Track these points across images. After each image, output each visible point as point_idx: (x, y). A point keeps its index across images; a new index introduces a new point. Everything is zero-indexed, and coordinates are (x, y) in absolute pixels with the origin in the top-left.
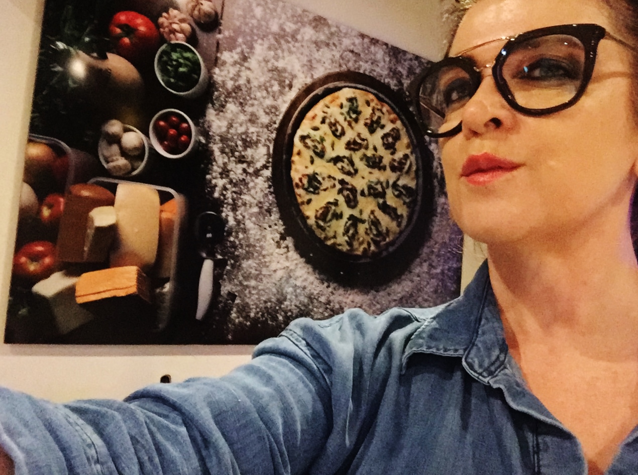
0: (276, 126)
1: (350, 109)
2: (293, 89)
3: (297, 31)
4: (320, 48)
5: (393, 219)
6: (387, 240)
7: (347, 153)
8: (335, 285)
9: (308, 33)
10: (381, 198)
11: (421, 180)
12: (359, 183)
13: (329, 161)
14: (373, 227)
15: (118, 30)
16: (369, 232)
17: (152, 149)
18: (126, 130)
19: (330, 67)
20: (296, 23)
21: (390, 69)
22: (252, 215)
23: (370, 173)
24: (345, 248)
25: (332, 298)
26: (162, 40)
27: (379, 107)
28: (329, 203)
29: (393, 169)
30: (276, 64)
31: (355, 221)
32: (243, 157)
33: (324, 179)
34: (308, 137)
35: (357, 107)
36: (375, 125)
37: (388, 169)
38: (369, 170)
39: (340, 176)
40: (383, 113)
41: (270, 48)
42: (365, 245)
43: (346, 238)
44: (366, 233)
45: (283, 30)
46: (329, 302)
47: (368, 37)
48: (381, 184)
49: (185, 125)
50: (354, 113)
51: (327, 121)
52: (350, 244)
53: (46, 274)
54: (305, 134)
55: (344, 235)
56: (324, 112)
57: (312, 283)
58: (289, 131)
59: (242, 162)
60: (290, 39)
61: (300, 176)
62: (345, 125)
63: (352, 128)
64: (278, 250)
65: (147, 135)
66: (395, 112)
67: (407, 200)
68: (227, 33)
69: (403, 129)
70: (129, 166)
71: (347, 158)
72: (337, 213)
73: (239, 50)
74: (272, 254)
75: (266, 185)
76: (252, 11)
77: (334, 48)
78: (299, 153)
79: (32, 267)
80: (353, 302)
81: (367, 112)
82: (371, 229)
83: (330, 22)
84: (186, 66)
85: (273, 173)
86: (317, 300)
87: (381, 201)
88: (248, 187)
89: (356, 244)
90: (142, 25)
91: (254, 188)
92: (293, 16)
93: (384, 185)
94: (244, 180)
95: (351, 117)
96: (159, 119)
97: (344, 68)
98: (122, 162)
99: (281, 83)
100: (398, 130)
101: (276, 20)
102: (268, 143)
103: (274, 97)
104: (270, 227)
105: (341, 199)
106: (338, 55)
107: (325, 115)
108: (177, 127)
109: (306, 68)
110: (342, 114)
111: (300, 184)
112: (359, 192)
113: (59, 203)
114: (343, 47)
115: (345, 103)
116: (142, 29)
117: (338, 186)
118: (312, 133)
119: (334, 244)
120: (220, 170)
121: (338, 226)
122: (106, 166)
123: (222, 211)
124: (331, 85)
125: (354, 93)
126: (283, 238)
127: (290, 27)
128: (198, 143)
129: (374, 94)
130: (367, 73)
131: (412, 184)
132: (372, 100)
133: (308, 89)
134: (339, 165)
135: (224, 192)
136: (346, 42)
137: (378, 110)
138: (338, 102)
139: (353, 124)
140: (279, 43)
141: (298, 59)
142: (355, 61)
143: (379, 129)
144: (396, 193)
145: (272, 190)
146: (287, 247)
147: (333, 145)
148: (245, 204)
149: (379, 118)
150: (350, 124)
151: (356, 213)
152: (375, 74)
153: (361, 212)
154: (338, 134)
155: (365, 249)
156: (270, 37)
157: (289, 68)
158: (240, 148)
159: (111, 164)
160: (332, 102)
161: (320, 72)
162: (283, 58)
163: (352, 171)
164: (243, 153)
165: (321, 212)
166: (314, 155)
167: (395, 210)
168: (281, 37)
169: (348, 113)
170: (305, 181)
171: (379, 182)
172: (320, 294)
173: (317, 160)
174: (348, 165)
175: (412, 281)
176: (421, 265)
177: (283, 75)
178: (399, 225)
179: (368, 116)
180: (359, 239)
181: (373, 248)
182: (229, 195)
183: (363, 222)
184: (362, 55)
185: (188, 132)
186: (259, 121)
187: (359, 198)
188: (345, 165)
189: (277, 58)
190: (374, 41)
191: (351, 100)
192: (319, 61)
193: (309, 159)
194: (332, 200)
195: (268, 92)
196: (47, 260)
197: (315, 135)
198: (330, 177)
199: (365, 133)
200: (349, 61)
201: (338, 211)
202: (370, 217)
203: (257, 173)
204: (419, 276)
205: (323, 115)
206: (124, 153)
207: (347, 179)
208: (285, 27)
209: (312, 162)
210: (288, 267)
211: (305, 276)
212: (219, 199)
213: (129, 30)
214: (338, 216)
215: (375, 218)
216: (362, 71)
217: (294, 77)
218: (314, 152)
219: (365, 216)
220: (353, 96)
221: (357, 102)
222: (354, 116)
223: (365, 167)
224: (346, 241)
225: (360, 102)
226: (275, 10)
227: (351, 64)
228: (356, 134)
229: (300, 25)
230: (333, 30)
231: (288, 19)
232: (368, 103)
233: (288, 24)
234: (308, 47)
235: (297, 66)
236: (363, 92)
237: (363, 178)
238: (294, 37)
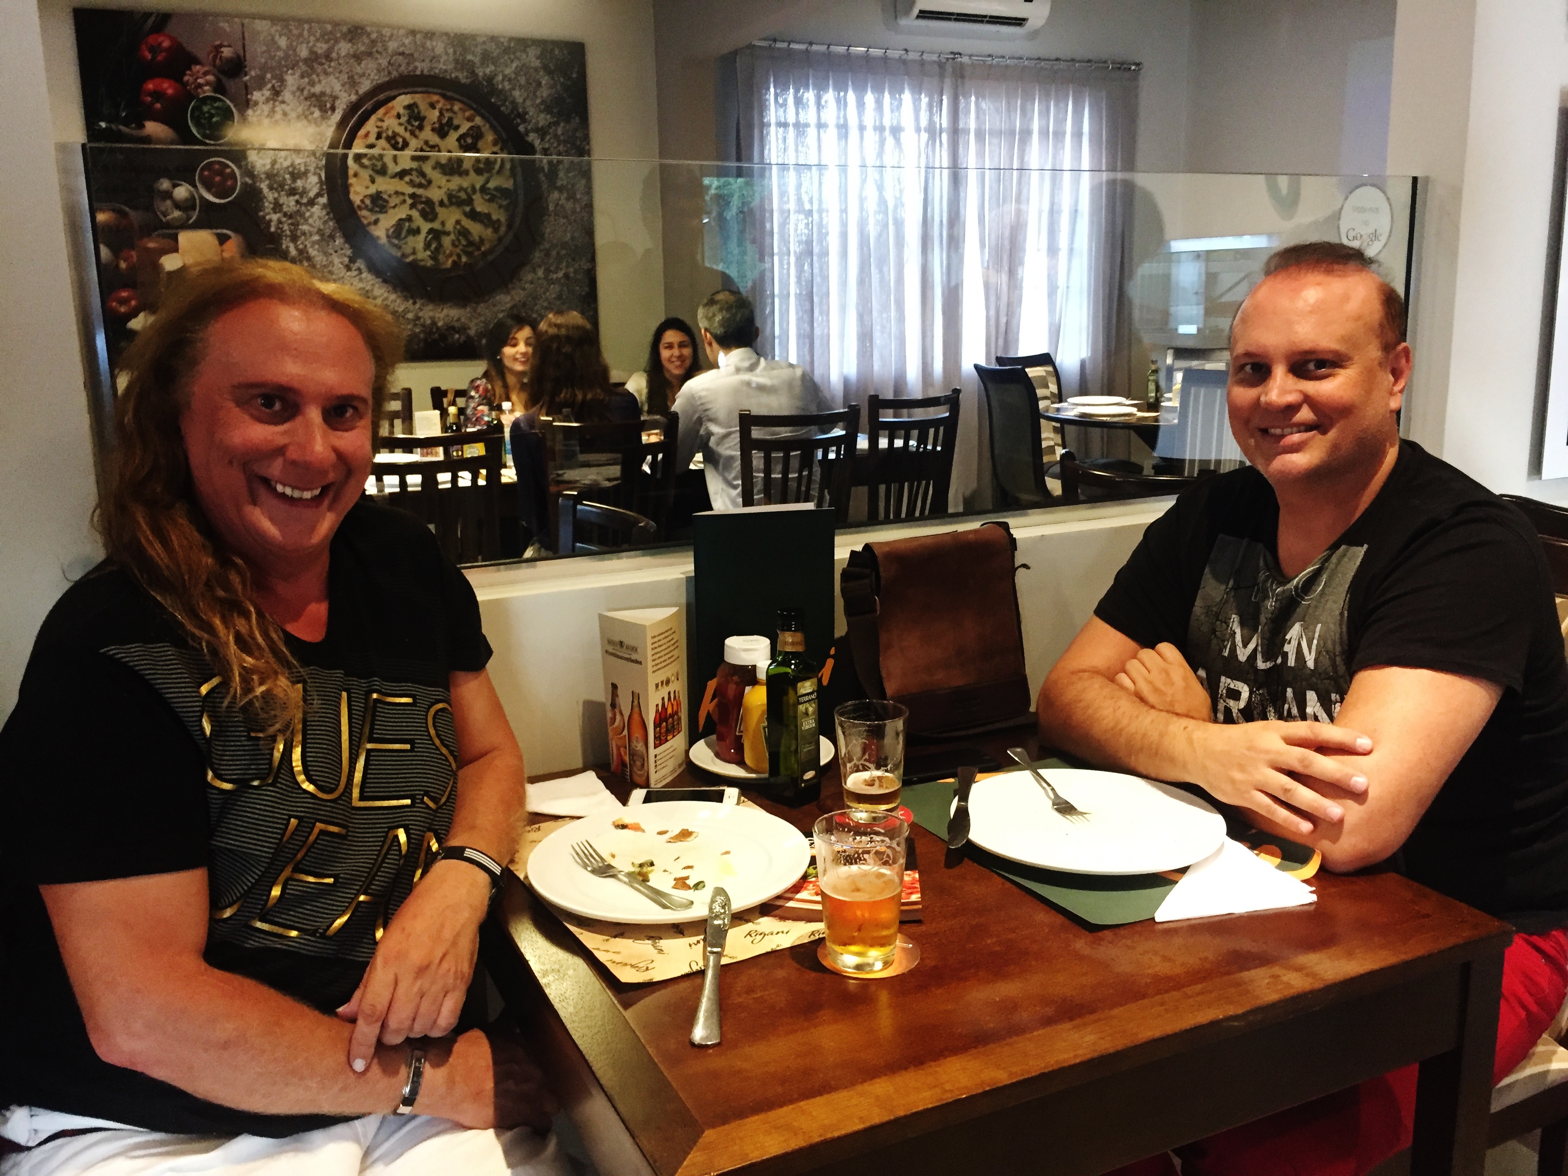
0: (324, 152)
1: (410, 117)
2: (337, 111)
3: (330, 51)
4: (361, 60)
5: (486, 226)
6: (483, 249)
7: (415, 165)
8: (422, 301)
9: (344, 48)
10: (468, 205)
11: (520, 178)
12: (435, 194)
13: (394, 176)
14: (461, 238)
15: (149, 99)
16: (457, 243)
17: (202, 198)
18: (175, 186)
19: (377, 78)
20: (327, 42)
21: (456, 61)
22: (314, 243)
23: (448, 181)
24: (430, 263)
25: (421, 314)
26: (190, 96)
27: (449, 107)
28: (400, 220)
29: (479, 171)
30: (313, 90)
31: (436, 235)
32: (294, 189)
33: (390, 196)
34: (364, 155)
35: (419, 113)
36: (446, 128)
37: (472, 173)
38: (445, 178)
39: (410, 190)
40: (455, 113)
41: (302, 77)
42: (455, 258)
43: (428, 253)
44: (454, 245)
45: (315, 53)
46: (418, 318)
47: (420, 32)
48: (465, 190)
49: (228, 170)
50: (416, 121)
51: (384, 135)
52: (434, 257)
53: (133, 314)
54: (359, 153)
55: (425, 250)
56: (377, 127)
57: (395, 301)
58: (340, 154)
59: (294, 195)
60: (324, 61)
61: (361, 198)
62: (407, 135)
63: (416, 137)
64: (349, 273)
65: (195, 186)
66: (472, 108)
67: (504, 203)
68: (253, 73)
69: (484, 126)
70: (185, 216)
71: (416, 170)
72: (413, 229)
73: (269, 86)
74: (343, 277)
75: (324, 212)
76: (276, 43)
77: (378, 56)
78: (356, 175)
79: (123, 309)
80: (448, 316)
81: (433, 115)
82: (459, 240)
83: (368, 29)
84: (218, 115)
85: (329, 199)
86: (403, 317)
87: (468, 209)
88: (304, 218)
89: (441, 257)
90: (168, 88)
91: (311, 216)
92: (322, 36)
93: (469, 190)
94: (298, 211)
95: (413, 126)
96: (202, 170)
97: (395, 74)
98: (177, 214)
99: (323, 108)
100: (478, 127)
101: (304, 45)
102: (318, 171)
104: (336, 252)
105: (415, 214)
106: (384, 63)
107: (380, 130)
108: (221, 173)
109: (347, 86)
110: (400, 124)
111: (363, 206)
112: (437, 204)
113: (132, 256)
114: (389, 51)
115: (402, 111)
116: (170, 91)
117: (409, 201)
118: (368, 151)
119: (415, 261)
120: (271, 206)
121: (419, 242)
122: (164, 220)
123: (282, 244)
124: (382, 97)
125: (412, 99)
126: (352, 260)
127: (321, 48)
128: (245, 184)
129: (440, 94)
130: (426, 72)
131: (509, 184)
132: (438, 102)
133: (353, 108)
134: (407, 179)
135: (281, 226)
136: (393, 46)
137: (447, 110)
138: (394, 113)
139: (417, 132)
140: (312, 68)
141: (337, 78)
142: (408, 64)
143: (452, 132)
144: (487, 197)
145: (331, 215)
146: (359, 269)
148: (304, 234)
149: (450, 119)
150: (413, 133)
151: (436, 225)
152: (437, 71)
153: (443, 224)
154: (400, 146)
155: (454, 262)
156: (301, 64)
157: (328, 91)
158: (289, 182)
159: (169, 217)
160: (385, 114)
161: (365, 86)
162: (320, 81)
163: (424, 182)
164: (293, 186)
165: (392, 230)
166: (373, 174)
167: (488, 216)
168: (313, 59)
169: (409, 122)
170: (368, 202)
171: (461, 189)
172: (407, 310)
173: (379, 179)
174: (418, 177)
175: (524, 289)
176: (534, 271)
177: (323, 98)
178: (496, 230)
179: (435, 120)
180: (445, 252)
181: (464, 259)
182: (286, 227)
183: (448, 234)
184: (416, 55)
185: (233, 175)
187: (438, 209)
188: (414, 178)
189: (312, 84)
190: (430, 35)
191: (409, 107)
192: (363, 75)
193: (368, 178)
194: (404, 216)
196: (133, 303)
197: (371, 153)
198: (397, 193)
199: (434, 139)
200: (400, 65)
201: (414, 226)
202: (455, 228)
203: (312, 203)
204: (532, 282)
205: (376, 130)
206: (177, 205)
207: (419, 191)
208: (315, 49)
209: (373, 181)
211: (386, 295)
212: (276, 232)
213: (158, 95)
214: (417, 231)
215: (463, 227)
216: (418, 72)
217: (335, 98)
218: (373, 170)
219: (449, 226)
220: (412, 102)
221: (417, 107)
222: (417, 124)
223: (440, 176)
224: (429, 256)
225: (423, 107)
226: (301, 35)
227: (403, 68)
228: (422, 143)
229: (332, 42)
230: (374, 36)
231: (317, 40)
232: (433, 106)
233: (319, 45)
234: (347, 63)
235: (337, 87)
236: (425, 95)
237: (440, 187)
238: (328, 56)
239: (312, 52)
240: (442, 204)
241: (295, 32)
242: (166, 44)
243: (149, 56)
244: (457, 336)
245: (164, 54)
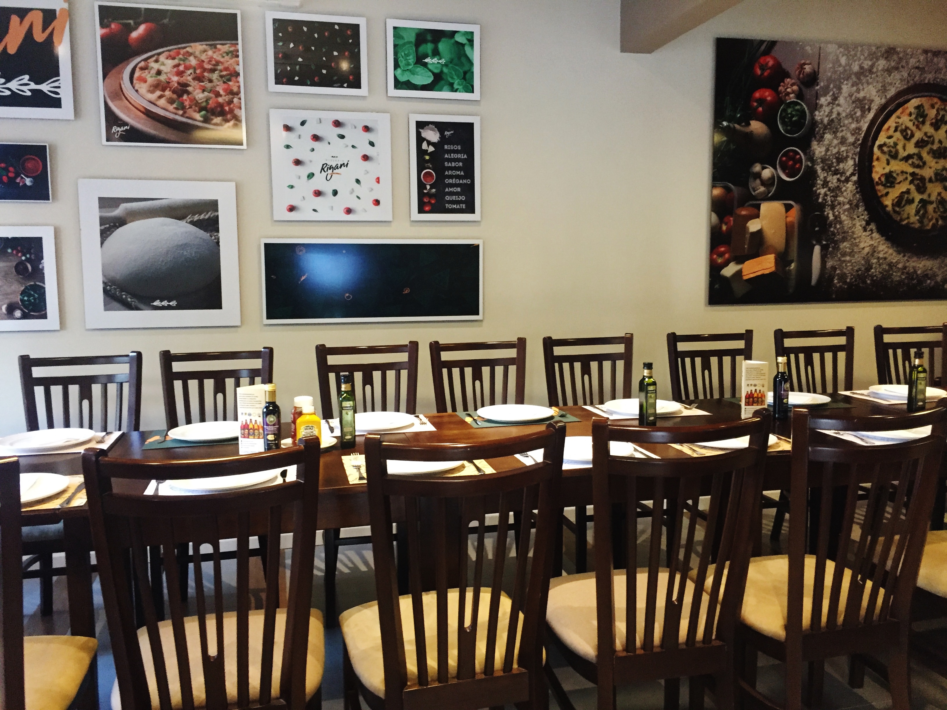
0: (860, 142)
1: (918, 115)
2: (871, 112)
3: (872, 66)
4: (891, 73)
7: (916, 151)
8: (909, 254)
9: (882, 63)
10: (946, 181)
12: (927, 173)
13: (901, 160)
14: (940, 206)
15: (755, 104)
16: (937, 210)
17: (779, 178)
18: (764, 168)
19: (899, 86)
20: (871, 60)
22: (845, 211)
23: (937, 163)
24: (917, 225)
25: (907, 264)
26: (781, 101)
27: (943, 107)
28: (902, 193)
30: (858, 96)
31: (924, 203)
32: (837, 170)
33: (898, 174)
34: (885, 144)
35: (924, 111)
36: (939, 124)
38: (935, 160)
39: (911, 170)
41: (853, 86)
42: (934, 221)
43: (918, 218)
44: (935, 212)
45: (863, 68)
46: (905, 268)
47: (931, 51)
49: (798, 156)
50: (921, 117)
51: (899, 129)
52: (921, 221)
53: (726, 264)
54: (882, 143)
55: (916, 215)
56: (896, 123)
57: (892, 255)
58: (870, 144)
59: (837, 174)
60: (868, 74)
61: (879, 176)
62: (914, 128)
63: (920, 129)
64: (864, 234)
65: (775, 168)
68: (822, 84)
70: (766, 191)
71: (917, 155)
72: (910, 199)
73: (831, 93)
74: (860, 236)
75: (854, 187)
76: (839, 61)
77: (903, 69)
78: (878, 159)
79: (720, 261)
80: (925, 266)
81: (932, 113)
82: (938, 207)
83: (898, 50)
84: (797, 115)
85: (859, 177)
86: (896, 266)
88: (841, 192)
89: (926, 221)
90: (768, 95)
91: (845, 191)
92: (869, 55)
94: (838, 186)
96: (782, 156)
97: (912, 82)
98: (762, 189)
99: (862, 109)
101: (857, 63)
102: (854, 156)
103: (857, 121)
104: (858, 217)
105: (912, 188)
106: (906, 75)
107: (898, 124)
108: (793, 159)
109: (880, 92)
110: (911, 120)
111: (880, 182)
113: (730, 220)
114: (910, 66)
115: (913, 110)
116: (769, 98)
117: (910, 178)
118: (888, 141)
119: (908, 223)
120: (822, 183)
121: (911, 209)
122: (753, 193)
123: (825, 211)
124: (901, 100)
125: (920, 101)
126: (868, 223)
127: (867, 64)
128: (807, 166)
129: (938, 97)
130: (931, 81)
132: (936, 103)
133: (882, 108)
134: (910, 162)
135: (826, 198)
136: (913, 62)
137: (942, 109)
138: (908, 112)
139: (921, 126)
140: (860, 79)
141: (875, 87)
142: (921, 75)
145: (859, 190)
146: (871, 230)
147: (904, 148)
148: (839, 204)
149: (943, 116)
150: (918, 127)
151: (925, 197)
152: (938, 80)
153: (929, 195)
154: (908, 137)
155: (933, 224)
156: (853, 76)
157: (868, 96)
158: (835, 164)
159: (756, 192)
160: (902, 113)
161: (892, 92)
162: (863, 89)
163: (921, 164)
164: (837, 168)
165: (896, 200)
166: (889, 158)
168: (862, 73)
169: (916, 118)
170: (883, 179)
172: (898, 263)
173: (892, 162)
174: (917, 160)
177: (864, 102)
179: (934, 117)
180: (928, 217)
181: (940, 222)
182: (829, 198)
183: (931, 203)
184: (926, 69)
185: (800, 160)
186: (848, 141)
187: (928, 184)
188: (914, 160)
189: (858, 91)
190: (937, 53)
191: (918, 108)
192: (891, 84)
193: (886, 162)
194: (904, 190)
195: (853, 119)
196: (727, 256)
197: (890, 143)
198: (902, 172)
199: (931, 131)
200: (915, 77)
201: (911, 198)
202: (937, 198)
203: (847, 180)
205: (894, 125)
206: (763, 183)
207: (917, 171)
208: (863, 65)
209: (888, 164)
210: (872, 245)
211: (886, 250)
212: (821, 203)
213: (761, 101)
214: (912, 201)
215: (942, 198)
216: (926, 81)
217: (872, 101)
218: (890, 155)
219: (933, 198)
220: (920, 104)
221: (923, 107)
222: (921, 120)
223: (932, 159)
224: (918, 220)
225: (926, 106)
226: (855, 55)
227: (917, 78)
228: (923, 135)
229: (875, 60)
230: (901, 55)
231: (865, 59)
232: (933, 106)
233: (866, 62)
234: (882, 75)
235: (874, 92)
236: (928, 98)
237: (930, 168)
238: (870, 71)
239: (861, 68)
240: (930, 180)
241: (852, 53)
242: (771, 63)
243: (759, 72)
244: (929, 281)
245: (768, 71)
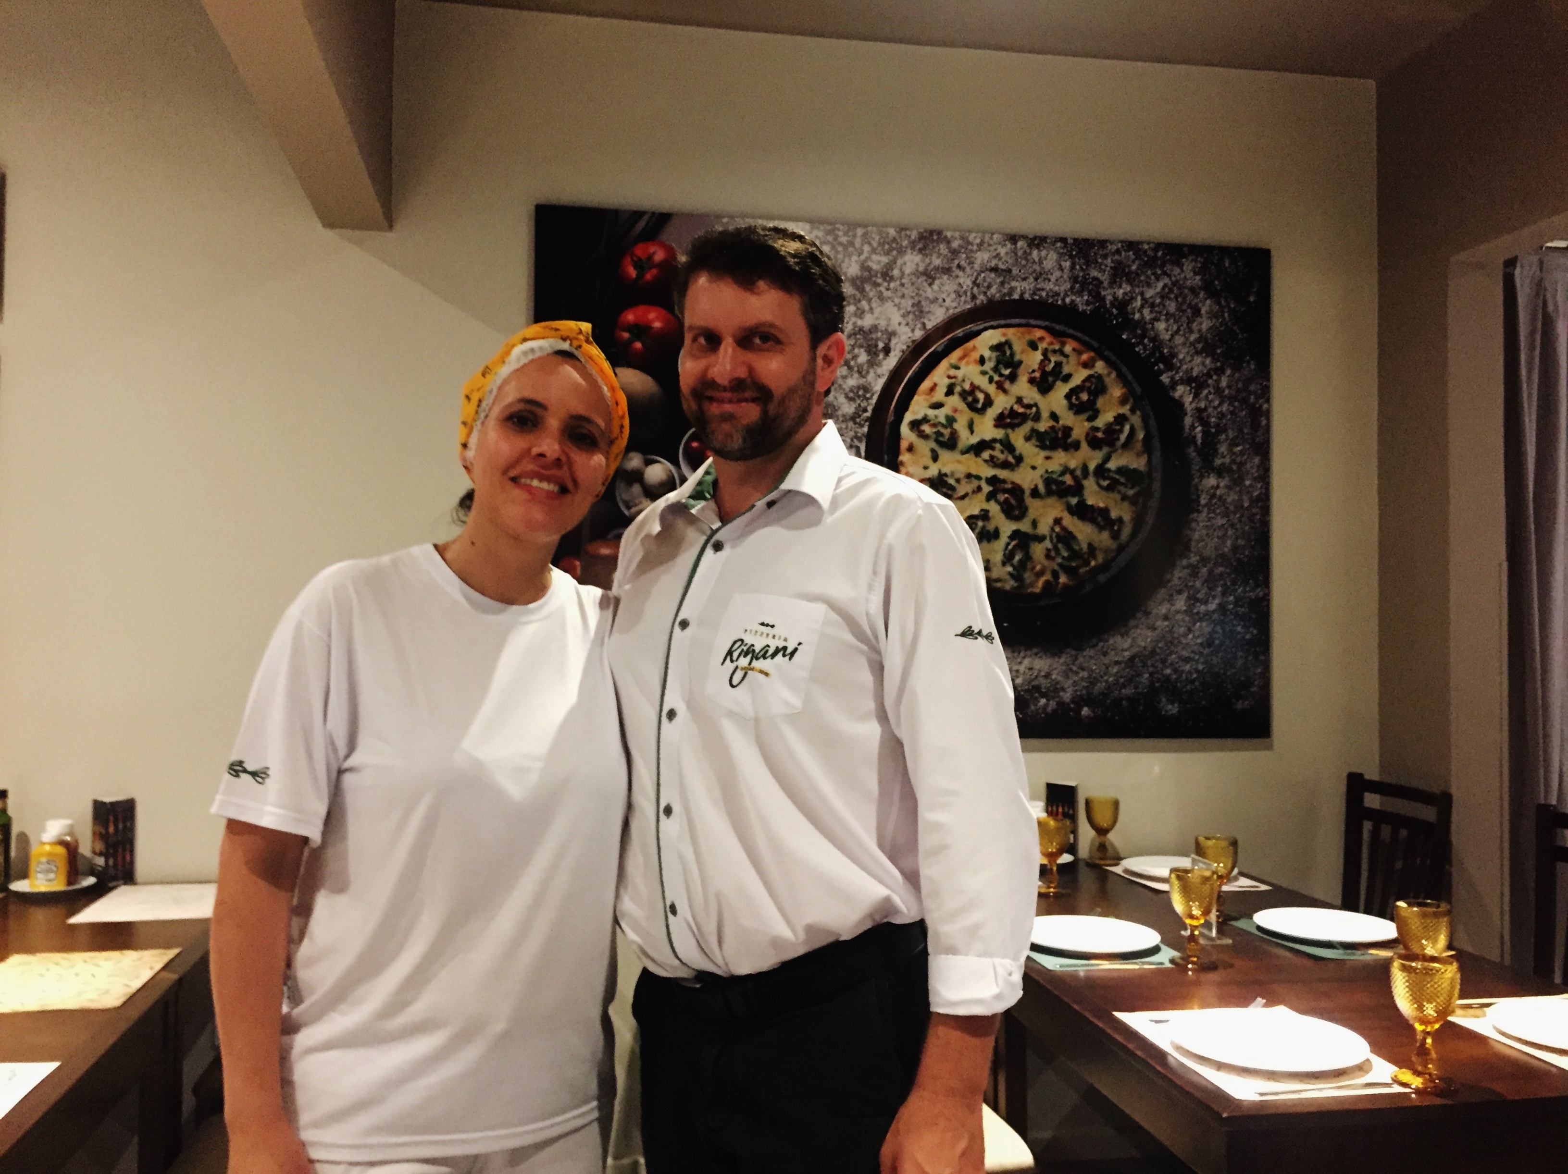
0: (868, 414)
1: (998, 362)
2: (892, 354)
3: (890, 266)
4: (934, 279)
5: (1101, 528)
6: (1093, 563)
7: (999, 434)
9: (911, 261)
10: (1074, 496)
11: (1157, 454)
12: (1027, 478)
13: (966, 451)
14: (1060, 546)
15: (626, 335)
16: (1053, 554)
18: (648, 463)
19: (954, 304)
20: (887, 253)
21: (1074, 279)
23: (1048, 458)
24: (1010, 584)
27: (1057, 347)
28: (971, 517)
29: (1094, 443)
30: (860, 323)
31: (1024, 539)
33: (958, 481)
34: (925, 420)
35: (1012, 355)
36: (1051, 379)
37: (1084, 445)
38: (1043, 454)
39: (989, 472)
40: (1067, 356)
42: (1048, 577)
43: (1010, 569)
44: (1048, 556)
45: (869, 269)
47: (1024, 237)
48: (1072, 472)
50: (1006, 368)
51: (958, 389)
52: (1017, 576)
54: (919, 416)
55: (1004, 564)
56: (949, 377)
58: (891, 418)
60: (879, 281)
62: (992, 389)
63: (1005, 391)
65: (676, 463)
66: (1089, 347)
67: (1131, 492)
69: (1109, 374)
71: (1000, 441)
72: (988, 531)
77: (961, 274)
78: (911, 449)
80: (1031, 669)
81: (1033, 359)
82: (1056, 548)
83: (949, 234)
87: (1074, 501)
89: (1028, 576)
90: (655, 319)
92: (882, 244)
93: (1078, 473)
95: (1001, 375)
96: (690, 439)
97: (981, 298)
99: (872, 351)
100: (1099, 378)
101: (854, 259)
102: (856, 443)
103: (859, 372)
105: (994, 508)
106: (967, 282)
107: (953, 381)
109: (911, 316)
110: (984, 373)
112: (1027, 493)
113: (575, 566)
114: (977, 266)
115: (987, 354)
116: (657, 324)
117: (987, 489)
118: (931, 413)
121: (995, 551)
122: (626, 513)
124: (959, 332)
125: (1004, 335)
127: (879, 262)
129: (1046, 328)
130: (1027, 296)
131: (1137, 462)
132: (1041, 339)
133: (917, 348)
134: (986, 455)
136: (982, 257)
137: (1055, 352)
138: (976, 355)
139: (1007, 385)
140: (862, 290)
141: (898, 306)
142: (1002, 284)
143: (1059, 383)
144: (1105, 483)
147: (971, 427)
149: (1058, 365)
150: (1000, 387)
151: (1024, 526)
152: (1044, 294)
153: (1034, 524)
154: (980, 406)
155: (1047, 582)
157: (883, 324)
160: (961, 359)
161: (937, 316)
162: (872, 310)
163: (1011, 459)
166: (937, 448)
167: (1105, 512)
169: (996, 369)
171: (1066, 470)
173: (945, 455)
174: (1002, 452)
175: (1153, 628)
176: (1170, 599)
177: (874, 336)
178: (1115, 536)
179: (1036, 367)
180: (1034, 568)
181: (1063, 579)
183: (1041, 539)
184: (1015, 271)
186: (840, 413)
187: (1029, 501)
188: (997, 453)
190: (1038, 241)
191: (997, 348)
192: (934, 301)
193: (929, 454)
194: (976, 512)
195: (850, 368)
197: (936, 417)
198: (969, 476)
199: (1031, 394)
200: (989, 287)
201: (991, 527)
202: (1052, 530)
204: (1166, 618)
205: (947, 381)
206: (648, 492)
207: (1003, 474)
208: (870, 264)
209: (935, 458)
213: (640, 330)
214: (994, 535)
215: (1064, 529)
216: (1016, 296)
217: (892, 334)
218: (937, 441)
219: (1044, 528)
220: (1003, 340)
221: (1011, 347)
222: (1007, 372)
223: (1037, 450)
224: (1010, 574)
225: (1018, 346)
226: (851, 243)
227: (993, 290)
228: (1014, 400)
229: (895, 253)
230: (955, 244)
231: (874, 251)
232: (1033, 346)
233: (874, 257)
234: (913, 284)
235: (896, 317)
236: (1021, 329)
237: (1034, 468)
238: (886, 275)
239: (864, 267)
240: (1035, 493)
241: (844, 239)
242: (660, 256)
243: (633, 273)
244: (1043, 701)
245: (654, 271)
